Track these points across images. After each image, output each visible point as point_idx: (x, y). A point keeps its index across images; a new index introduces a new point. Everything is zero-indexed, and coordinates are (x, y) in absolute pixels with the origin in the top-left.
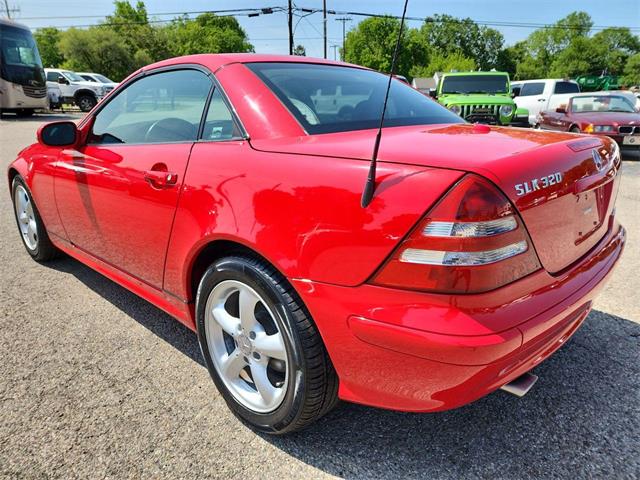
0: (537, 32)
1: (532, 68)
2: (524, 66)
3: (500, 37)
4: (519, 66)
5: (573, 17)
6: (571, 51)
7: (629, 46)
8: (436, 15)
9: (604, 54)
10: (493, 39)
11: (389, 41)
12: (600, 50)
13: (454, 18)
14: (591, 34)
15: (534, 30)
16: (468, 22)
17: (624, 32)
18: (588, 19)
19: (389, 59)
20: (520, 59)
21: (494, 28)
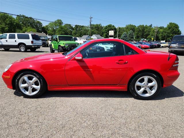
0: (50, 23)
1: (51, 32)
2: (49, 32)
3: (41, 23)
4: (48, 32)
5: (58, 20)
6: (59, 29)
7: (71, 29)
8: (20, 15)
9: (67, 30)
10: (39, 24)
11: (7, 21)
12: (66, 29)
13: (26, 16)
14: (63, 25)
15: (49, 22)
16: (31, 18)
17: (70, 25)
18: (62, 21)
19: (8, 27)
20: (48, 30)
21: (39, 21)
